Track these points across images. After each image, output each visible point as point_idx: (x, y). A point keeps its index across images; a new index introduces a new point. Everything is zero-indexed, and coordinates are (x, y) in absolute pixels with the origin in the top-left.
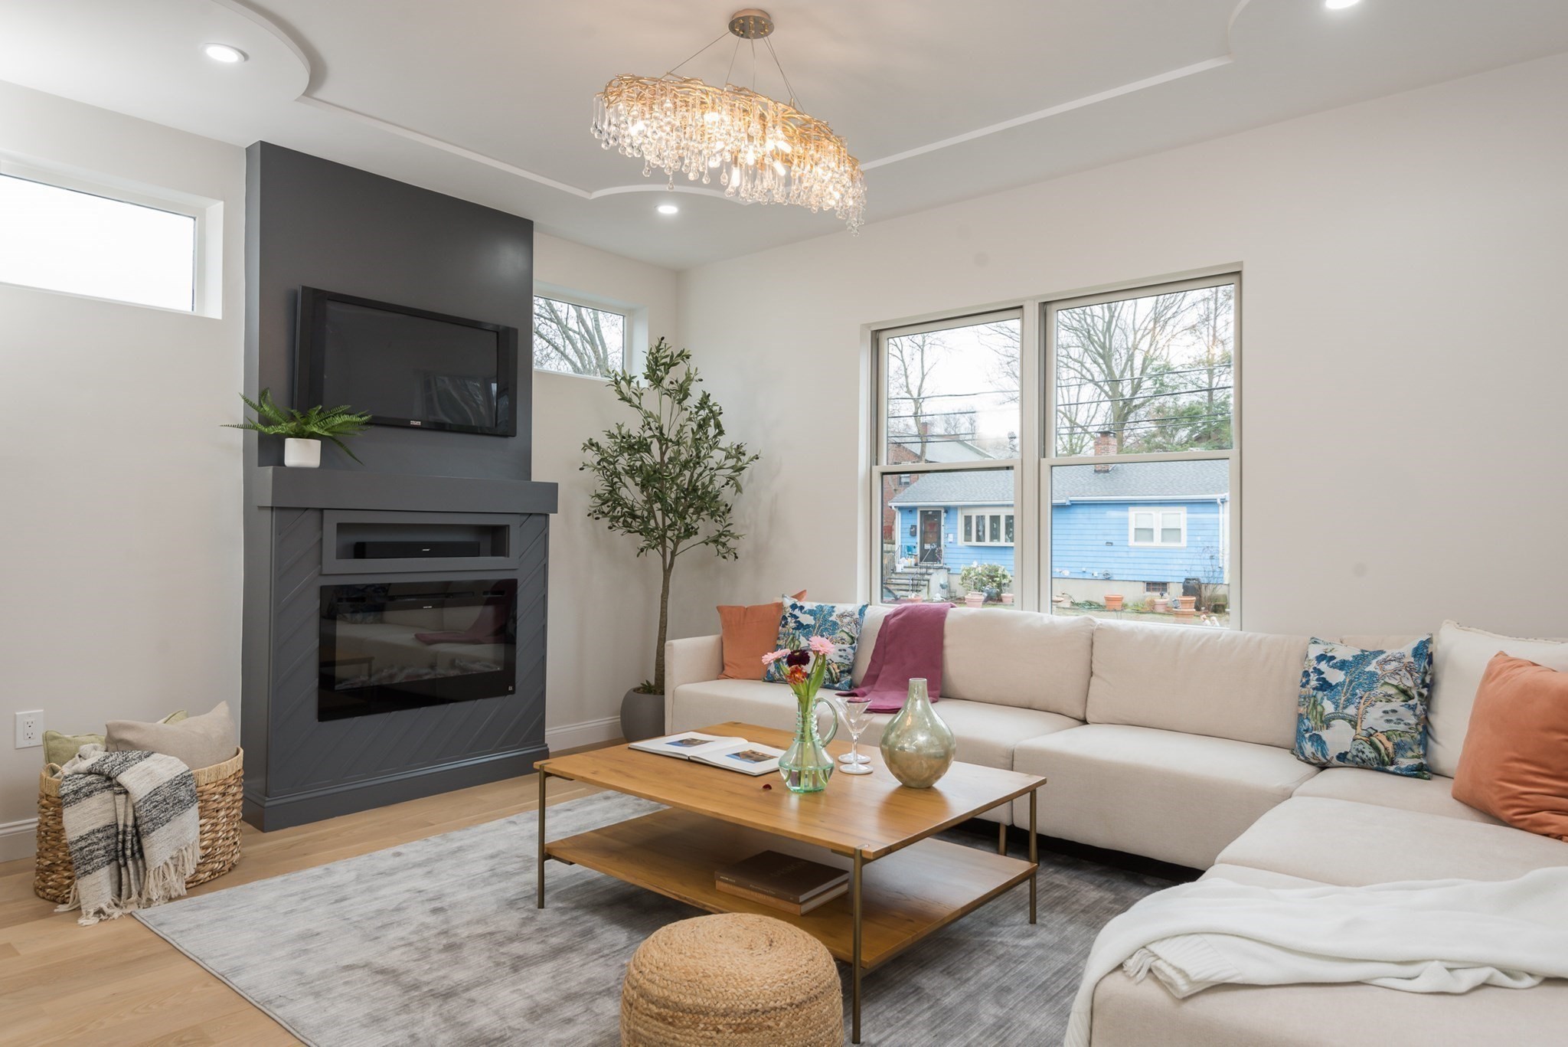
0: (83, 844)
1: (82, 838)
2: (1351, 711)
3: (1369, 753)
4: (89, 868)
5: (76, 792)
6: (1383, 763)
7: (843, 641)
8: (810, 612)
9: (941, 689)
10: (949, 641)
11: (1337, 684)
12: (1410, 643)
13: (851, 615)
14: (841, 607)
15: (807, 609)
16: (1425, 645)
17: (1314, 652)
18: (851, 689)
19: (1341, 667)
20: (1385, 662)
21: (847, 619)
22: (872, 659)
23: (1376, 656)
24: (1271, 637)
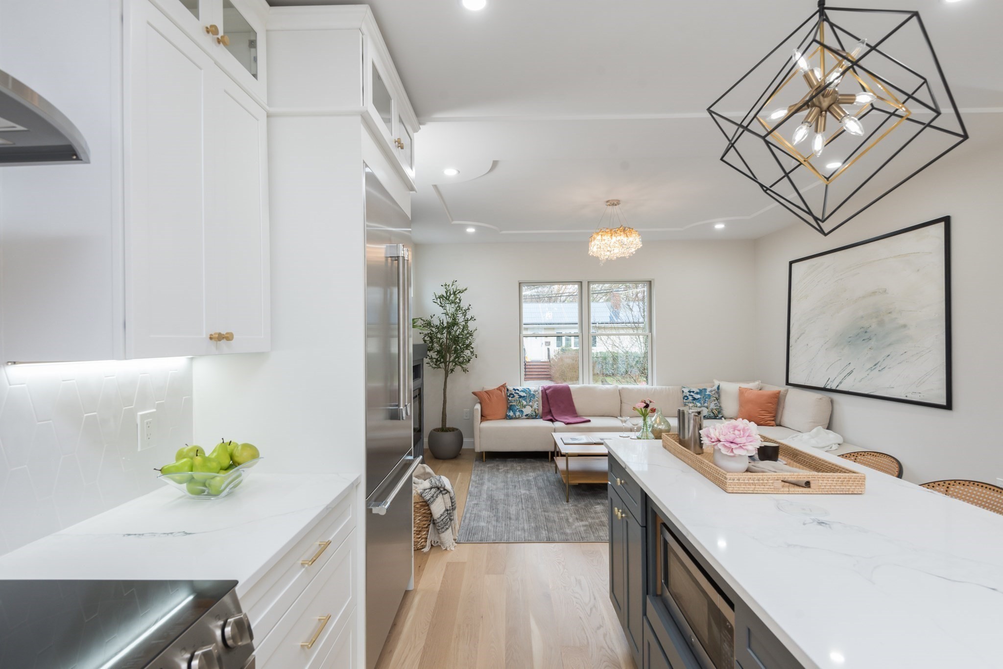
0: (442, 517)
1: (442, 515)
2: (706, 405)
3: (712, 415)
4: (447, 527)
5: (432, 497)
6: (716, 417)
7: (537, 401)
8: (522, 391)
9: (576, 413)
10: (574, 397)
11: (698, 399)
12: (714, 386)
13: (537, 391)
14: (530, 388)
15: (520, 390)
16: (719, 386)
17: (686, 390)
18: (541, 418)
19: (697, 393)
20: (711, 391)
21: (537, 393)
22: (543, 406)
23: (705, 389)
24: (670, 387)
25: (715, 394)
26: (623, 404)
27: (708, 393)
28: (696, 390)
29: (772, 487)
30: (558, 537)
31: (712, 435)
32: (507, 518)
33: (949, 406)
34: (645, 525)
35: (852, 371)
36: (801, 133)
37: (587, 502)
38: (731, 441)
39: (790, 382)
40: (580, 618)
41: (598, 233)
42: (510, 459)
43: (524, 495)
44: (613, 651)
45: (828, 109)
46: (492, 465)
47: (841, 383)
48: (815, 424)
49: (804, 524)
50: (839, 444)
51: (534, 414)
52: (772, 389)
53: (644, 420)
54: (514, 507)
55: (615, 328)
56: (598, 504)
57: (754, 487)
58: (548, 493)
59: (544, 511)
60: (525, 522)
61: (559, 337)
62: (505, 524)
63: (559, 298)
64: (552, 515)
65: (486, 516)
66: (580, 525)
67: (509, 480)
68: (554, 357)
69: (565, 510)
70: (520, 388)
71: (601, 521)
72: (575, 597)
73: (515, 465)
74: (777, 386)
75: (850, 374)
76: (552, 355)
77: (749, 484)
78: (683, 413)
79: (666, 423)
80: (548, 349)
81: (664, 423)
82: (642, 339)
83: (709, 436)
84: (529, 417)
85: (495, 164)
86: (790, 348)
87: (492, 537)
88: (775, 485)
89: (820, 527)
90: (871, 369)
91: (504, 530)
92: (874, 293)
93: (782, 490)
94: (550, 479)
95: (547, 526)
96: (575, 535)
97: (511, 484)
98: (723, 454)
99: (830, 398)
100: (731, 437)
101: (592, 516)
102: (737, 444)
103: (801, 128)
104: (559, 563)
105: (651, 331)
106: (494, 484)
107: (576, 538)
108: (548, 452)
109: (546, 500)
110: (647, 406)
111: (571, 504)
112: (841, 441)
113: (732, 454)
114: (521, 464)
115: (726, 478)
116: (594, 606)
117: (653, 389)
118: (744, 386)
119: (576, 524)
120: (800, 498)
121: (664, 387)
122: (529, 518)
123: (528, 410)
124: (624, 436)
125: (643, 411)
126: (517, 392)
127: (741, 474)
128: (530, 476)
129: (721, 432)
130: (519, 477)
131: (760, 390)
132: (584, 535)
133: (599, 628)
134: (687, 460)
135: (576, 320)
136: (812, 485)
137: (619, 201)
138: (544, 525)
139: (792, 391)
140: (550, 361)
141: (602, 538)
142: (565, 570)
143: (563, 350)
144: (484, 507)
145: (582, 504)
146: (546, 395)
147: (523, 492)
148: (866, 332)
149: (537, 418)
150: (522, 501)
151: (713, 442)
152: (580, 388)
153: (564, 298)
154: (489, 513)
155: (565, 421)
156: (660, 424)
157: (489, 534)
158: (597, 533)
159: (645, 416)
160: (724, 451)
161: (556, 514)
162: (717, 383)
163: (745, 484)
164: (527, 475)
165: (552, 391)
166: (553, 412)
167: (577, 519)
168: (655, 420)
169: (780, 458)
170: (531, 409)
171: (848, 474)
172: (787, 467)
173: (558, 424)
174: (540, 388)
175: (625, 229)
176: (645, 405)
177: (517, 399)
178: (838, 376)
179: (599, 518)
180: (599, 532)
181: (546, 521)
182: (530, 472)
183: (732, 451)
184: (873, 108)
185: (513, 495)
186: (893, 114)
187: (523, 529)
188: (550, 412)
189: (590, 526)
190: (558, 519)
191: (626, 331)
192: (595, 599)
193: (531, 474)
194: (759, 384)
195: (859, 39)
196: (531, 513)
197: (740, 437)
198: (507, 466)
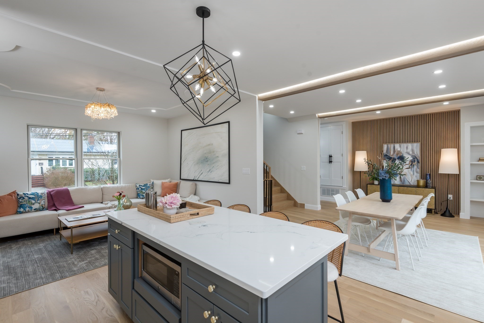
7: (44, 199)
8: (31, 194)
9: (74, 204)
10: (71, 194)
11: (144, 189)
12: (151, 182)
13: (44, 193)
14: (38, 192)
15: (29, 194)
16: (153, 182)
17: (138, 185)
18: (47, 209)
19: (143, 186)
20: (150, 185)
21: (43, 194)
22: (48, 202)
23: (147, 184)
24: (130, 184)
25: (151, 186)
26: (104, 196)
27: (148, 186)
28: (143, 185)
29: (187, 217)
30: (69, 274)
31: (164, 201)
32: (26, 275)
33: (229, 183)
34: (133, 248)
35: (202, 173)
36: (197, 87)
37: (85, 250)
38: (171, 202)
39: (181, 178)
40: (91, 309)
41: (92, 104)
42: (21, 240)
43: (37, 258)
44: (112, 316)
45: (206, 80)
46: (4, 246)
47: (199, 177)
48: (191, 194)
49: (200, 227)
50: (199, 200)
51: (41, 208)
52: (175, 182)
53: (119, 201)
54: (30, 267)
55: (93, 155)
56: (93, 250)
57: (181, 219)
58: (57, 253)
59: (56, 263)
60: (42, 273)
61: (50, 160)
62: (25, 280)
63: (49, 136)
64: (62, 264)
65: (6, 279)
66: (83, 264)
67: (22, 252)
68: (46, 172)
69: (71, 258)
70: (29, 193)
71: (96, 258)
72: (85, 301)
73: (26, 242)
74: (177, 181)
75: (202, 174)
76: (45, 171)
77: (179, 218)
78: (149, 194)
79: (130, 202)
80: (42, 168)
81: (129, 202)
82: (110, 161)
83: (162, 202)
84: (36, 210)
85: (17, 48)
86: (182, 165)
87: (15, 290)
88: (188, 216)
89: (204, 227)
90: (208, 172)
91: (24, 283)
92: (209, 145)
93: (190, 218)
94: (57, 244)
95: (59, 271)
96: (80, 270)
97: (25, 254)
98: (168, 208)
99: (195, 183)
100: (171, 201)
101: (89, 257)
102: (173, 203)
103: (197, 85)
104: (72, 287)
105: (119, 157)
106: (9, 258)
107: (81, 271)
108: (53, 229)
109: (56, 257)
110: (121, 194)
111: (75, 254)
112: (199, 199)
113: (171, 208)
114: (31, 241)
115: (171, 218)
116: (98, 300)
117: (121, 186)
118: (164, 181)
119: (80, 264)
120: (196, 219)
121: (127, 185)
122: (44, 270)
123: (36, 206)
124: (106, 211)
125: (118, 198)
126: (26, 195)
127: (174, 215)
128: (41, 246)
129: (167, 199)
130: (32, 248)
131: (170, 182)
132: (86, 268)
133: (102, 309)
134: (151, 214)
135: (73, 150)
136: (199, 214)
137: (104, 89)
138: (57, 271)
139: (182, 182)
140: (43, 175)
141: (98, 266)
142: (77, 290)
143: (53, 168)
144: (2, 275)
145: (82, 253)
146: (51, 195)
147: (36, 256)
148: (207, 159)
149: (44, 210)
150: (36, 262)
151: (164, 204)
152: (76, 189)
153: (53, 136)
154: (8, 277)
155: (66, 209)
156: (127, 202)
157: (11, 289)
158: (94, 264)
159: (119, 199)
160: (168, 207)
161: (65, 263)
162: (152, 181)
163: (178, 218)
164: (38, 246)
165: (56, 192)
166: (56, 205)
167: (80, 261)
168: (124, 201)
169: (187, 207)
170: (39, 205)
171: (209, 208)
172: (190, 209)
173: (60, 212)
174: (46, 191)
175: (109, 105)
176: (119, 194)
177: (27, 200)
178: (198, 175)
179: (94, 257)
180: (95, 264)
181: (58, 269)
182: (40, 244)
183: (171, 206)
184: (216, 83)
185: (28, 261)
186: (222, 87)
187: (41, 278)
188: (54, 205)
189: (89, 262)
190: (67, 265)
191: (100, 157)
192: (98, 297)
193: (41, 245)
194: (170, 180)
195: (214, 60)
196: (45, 267)
197: (174, 201)
198: (19, 244)
